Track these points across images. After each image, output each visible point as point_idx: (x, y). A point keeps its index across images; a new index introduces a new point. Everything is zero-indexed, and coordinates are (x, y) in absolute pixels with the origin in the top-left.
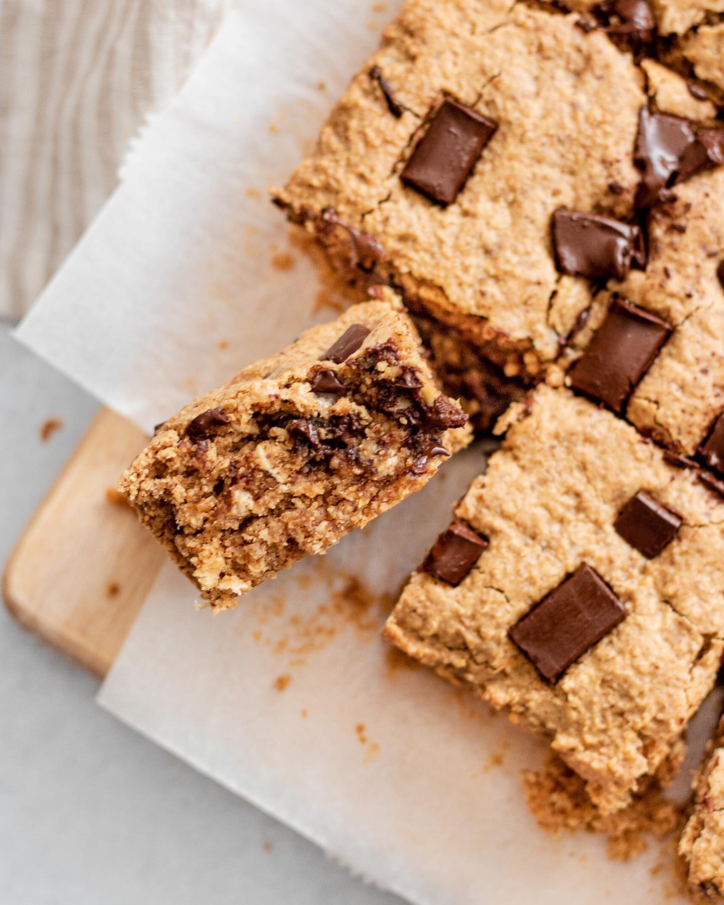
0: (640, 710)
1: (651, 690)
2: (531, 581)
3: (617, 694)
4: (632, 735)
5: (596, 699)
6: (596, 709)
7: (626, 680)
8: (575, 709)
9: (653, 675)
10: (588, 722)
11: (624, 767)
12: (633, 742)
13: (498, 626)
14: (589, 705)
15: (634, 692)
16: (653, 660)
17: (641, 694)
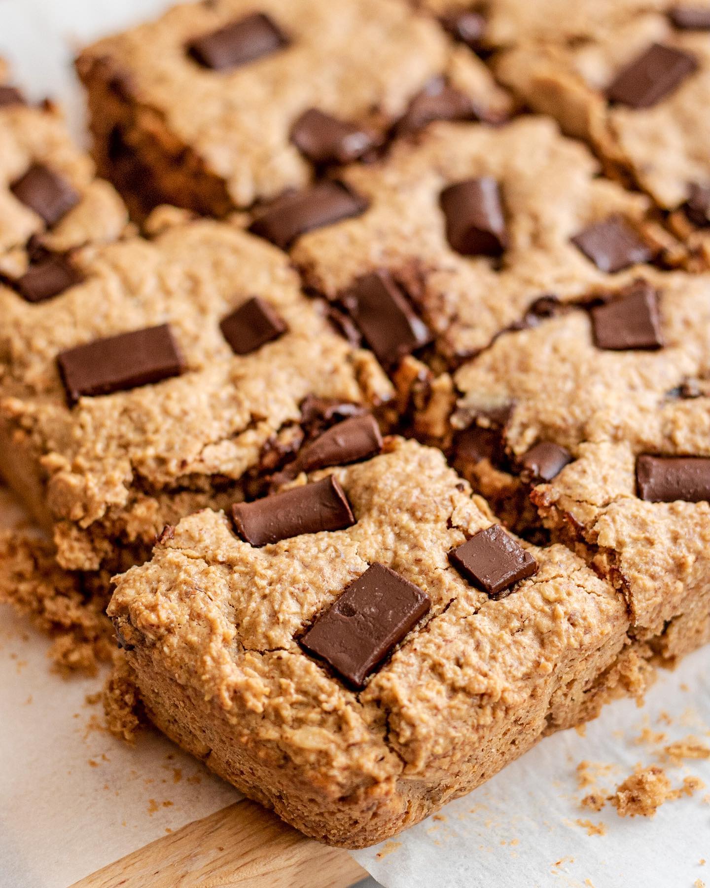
0: (147, 443)
1: (168, 431)
2: (106, 317)
3: (132, 426)
4: (126, 465)
5: (108, 423)
6: (104, 432)
7: (148, 414)
8: (82, 427)
9: (179, 419)
10: (89, 445)
11: (100, 489)
12: (124, 472)
13: (51, 343)
14: (98, 428)
15: (150, 427)
16: (186, 407)
17: (156, 431)
